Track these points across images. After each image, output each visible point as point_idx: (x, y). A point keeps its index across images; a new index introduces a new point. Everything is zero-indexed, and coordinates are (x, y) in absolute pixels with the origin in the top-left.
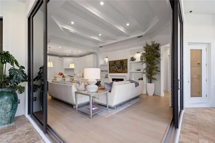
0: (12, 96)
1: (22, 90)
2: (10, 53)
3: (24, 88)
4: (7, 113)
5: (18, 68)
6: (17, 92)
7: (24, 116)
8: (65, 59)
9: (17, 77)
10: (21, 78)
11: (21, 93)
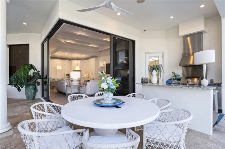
0: (34, 86)
1: (39, 83)
2: (33, 65)
3: (40, 83)
4: (32, 94)
5: (37, 72)
6: (36, 84)
7: (40, 99)
8: (74, 62)
9: (36, 76)
10: (38, 77)
11: (38, 85)
